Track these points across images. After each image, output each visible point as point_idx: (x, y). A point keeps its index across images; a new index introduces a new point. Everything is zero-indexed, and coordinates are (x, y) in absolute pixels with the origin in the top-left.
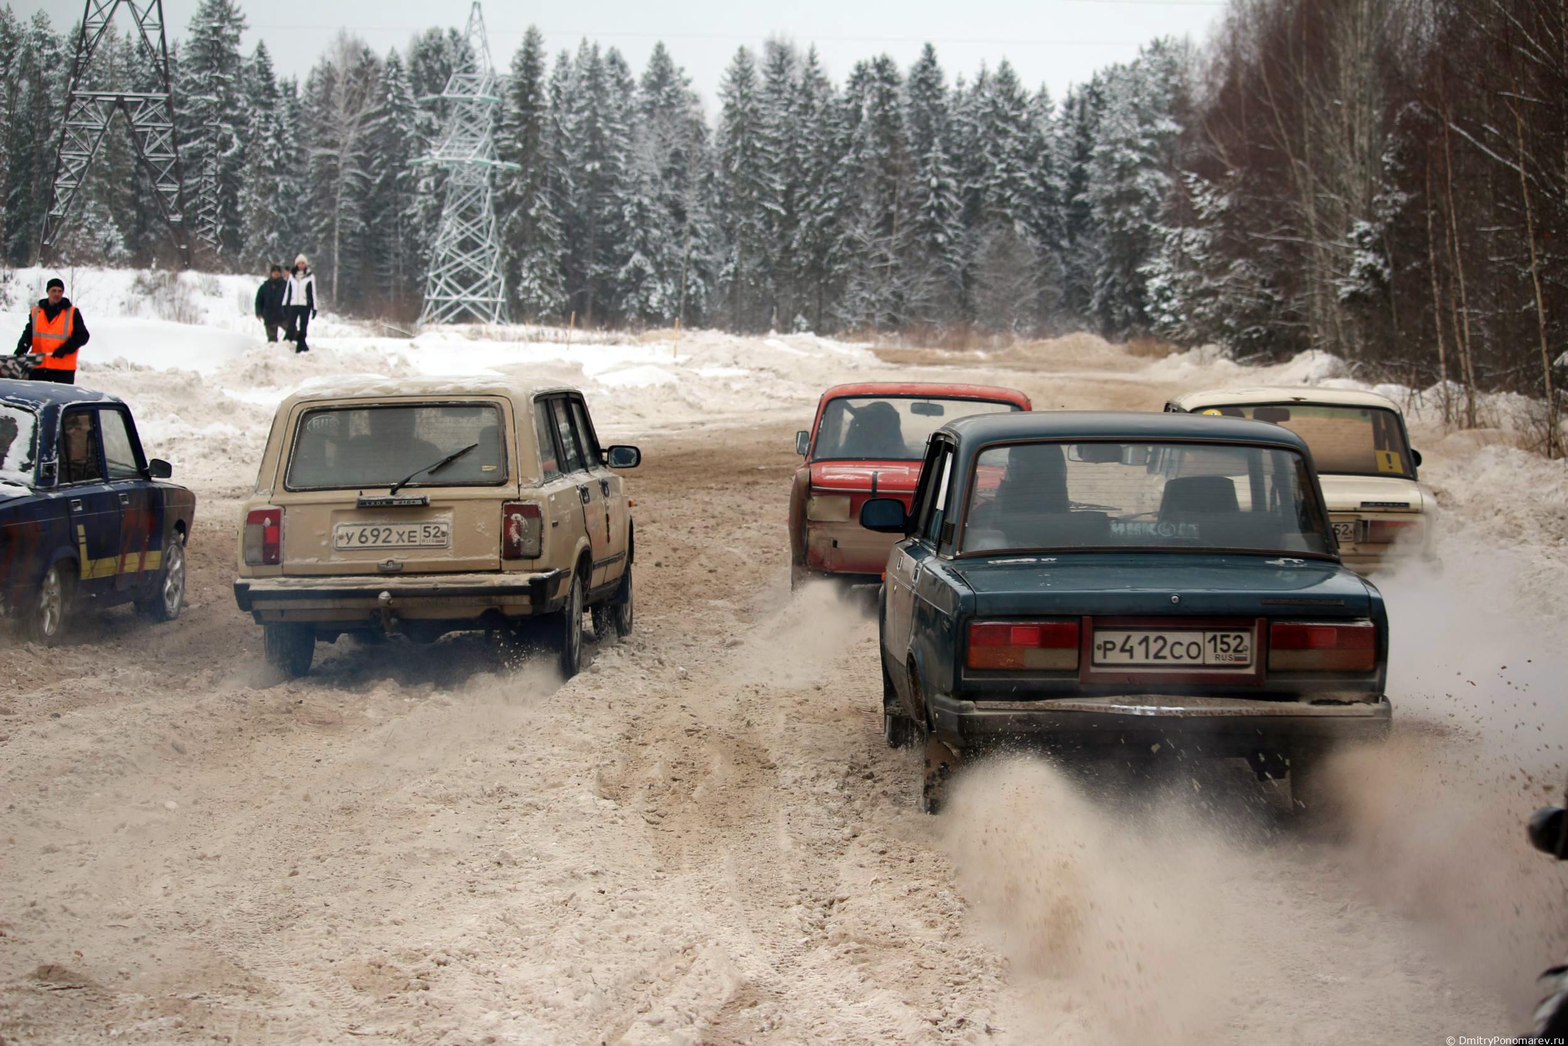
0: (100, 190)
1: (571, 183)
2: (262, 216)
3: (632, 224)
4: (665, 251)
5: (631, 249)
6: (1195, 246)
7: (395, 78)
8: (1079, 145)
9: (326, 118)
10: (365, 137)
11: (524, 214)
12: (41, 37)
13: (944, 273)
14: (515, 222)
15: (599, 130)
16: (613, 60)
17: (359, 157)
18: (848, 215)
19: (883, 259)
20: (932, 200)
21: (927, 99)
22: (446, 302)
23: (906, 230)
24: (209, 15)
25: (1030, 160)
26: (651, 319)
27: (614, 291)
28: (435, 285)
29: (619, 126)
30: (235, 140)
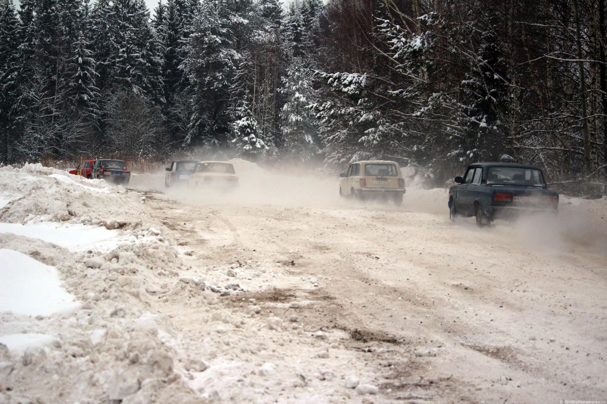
6: (352, 86)
8: (170, 35)
13: (88, 121)
19: (48, 111)
20: (79, 72)
21: (69, 9)
23: (63, 92)
25: (141, 45)
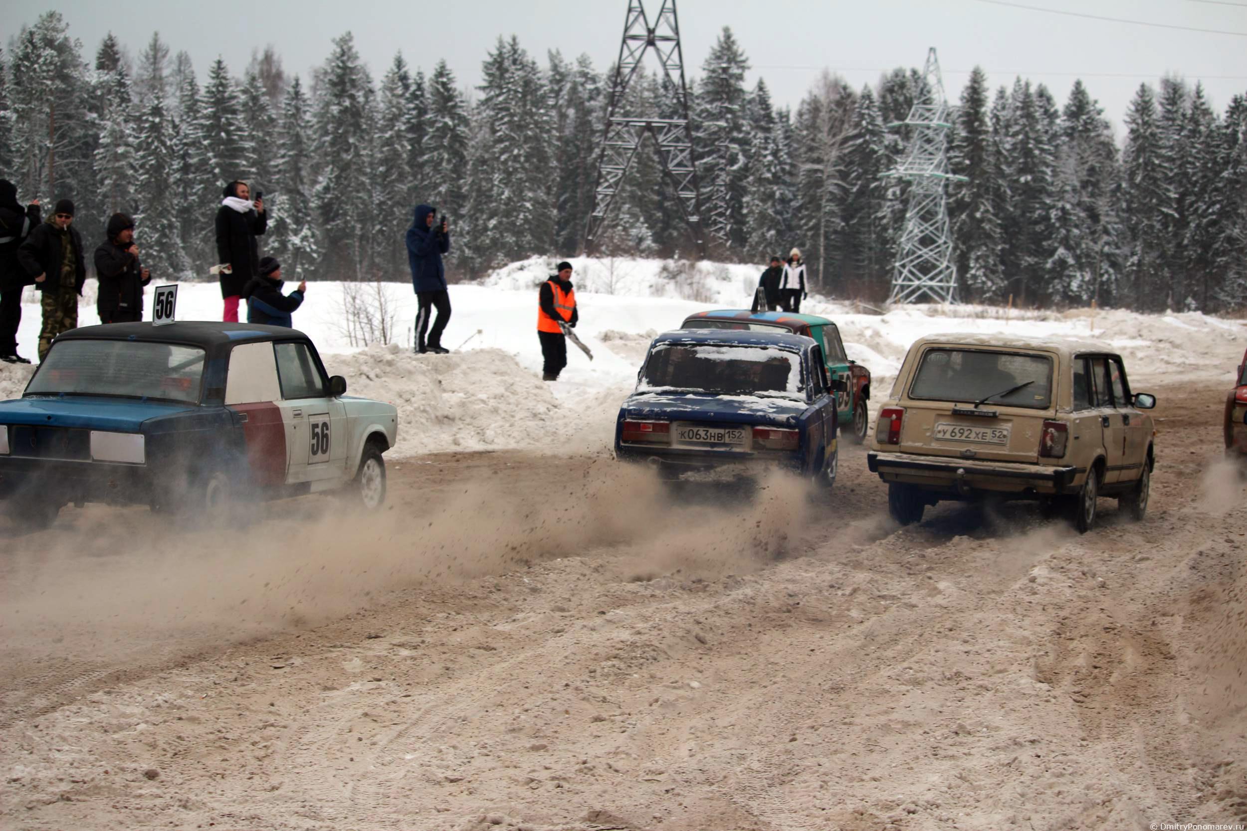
0: (633, 197)
1: (1009, 192)
2: (763, 218)
3: (1057, 225)
4: (1084, 246)
5: (1056, 245)
7: (868, 108)
9: (813, 140)
10: (845, 155)
11: (971, 216)
12: (584, 75)
14: (964, 223)
15: (1031, 150)
16: (1042, 94)
17: (839, 171)
18: (1228, 217)
22: (909, 286)
24: (718, 58)
26: (1072, 301)
27: (1042, 277)
28: (901, 273)
29: (1046, 147)
30: (740, 157)
